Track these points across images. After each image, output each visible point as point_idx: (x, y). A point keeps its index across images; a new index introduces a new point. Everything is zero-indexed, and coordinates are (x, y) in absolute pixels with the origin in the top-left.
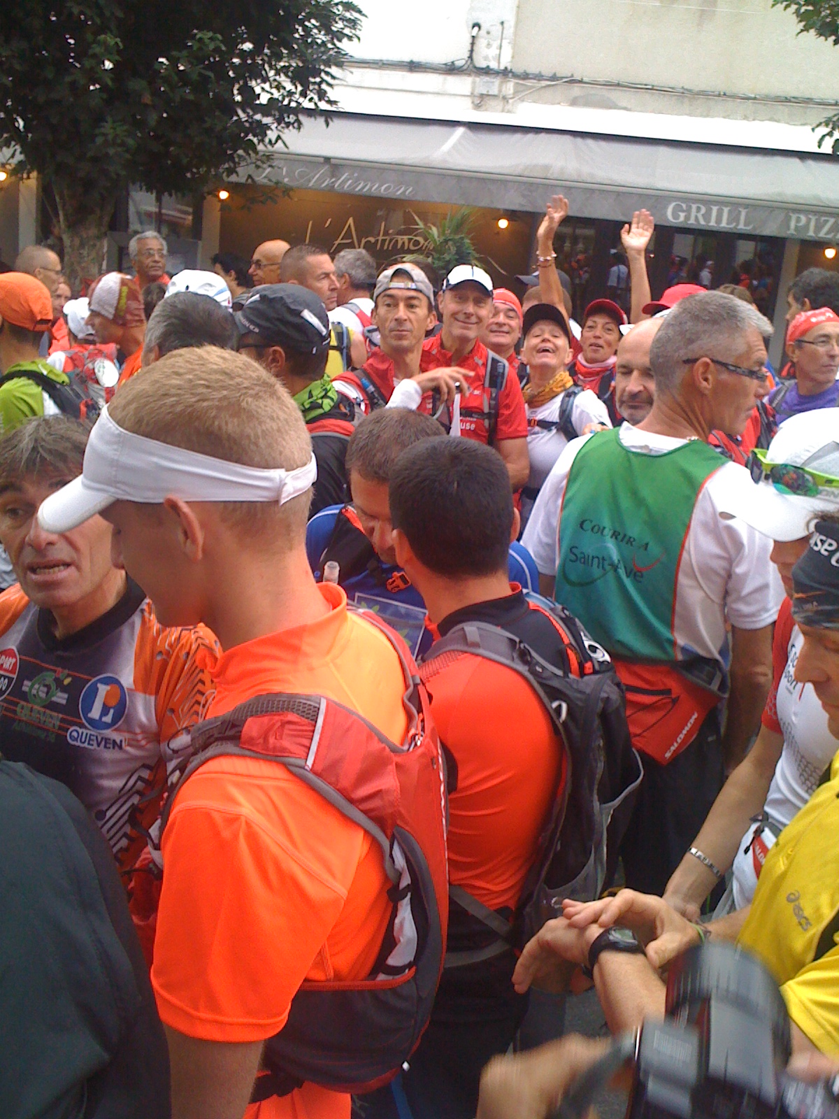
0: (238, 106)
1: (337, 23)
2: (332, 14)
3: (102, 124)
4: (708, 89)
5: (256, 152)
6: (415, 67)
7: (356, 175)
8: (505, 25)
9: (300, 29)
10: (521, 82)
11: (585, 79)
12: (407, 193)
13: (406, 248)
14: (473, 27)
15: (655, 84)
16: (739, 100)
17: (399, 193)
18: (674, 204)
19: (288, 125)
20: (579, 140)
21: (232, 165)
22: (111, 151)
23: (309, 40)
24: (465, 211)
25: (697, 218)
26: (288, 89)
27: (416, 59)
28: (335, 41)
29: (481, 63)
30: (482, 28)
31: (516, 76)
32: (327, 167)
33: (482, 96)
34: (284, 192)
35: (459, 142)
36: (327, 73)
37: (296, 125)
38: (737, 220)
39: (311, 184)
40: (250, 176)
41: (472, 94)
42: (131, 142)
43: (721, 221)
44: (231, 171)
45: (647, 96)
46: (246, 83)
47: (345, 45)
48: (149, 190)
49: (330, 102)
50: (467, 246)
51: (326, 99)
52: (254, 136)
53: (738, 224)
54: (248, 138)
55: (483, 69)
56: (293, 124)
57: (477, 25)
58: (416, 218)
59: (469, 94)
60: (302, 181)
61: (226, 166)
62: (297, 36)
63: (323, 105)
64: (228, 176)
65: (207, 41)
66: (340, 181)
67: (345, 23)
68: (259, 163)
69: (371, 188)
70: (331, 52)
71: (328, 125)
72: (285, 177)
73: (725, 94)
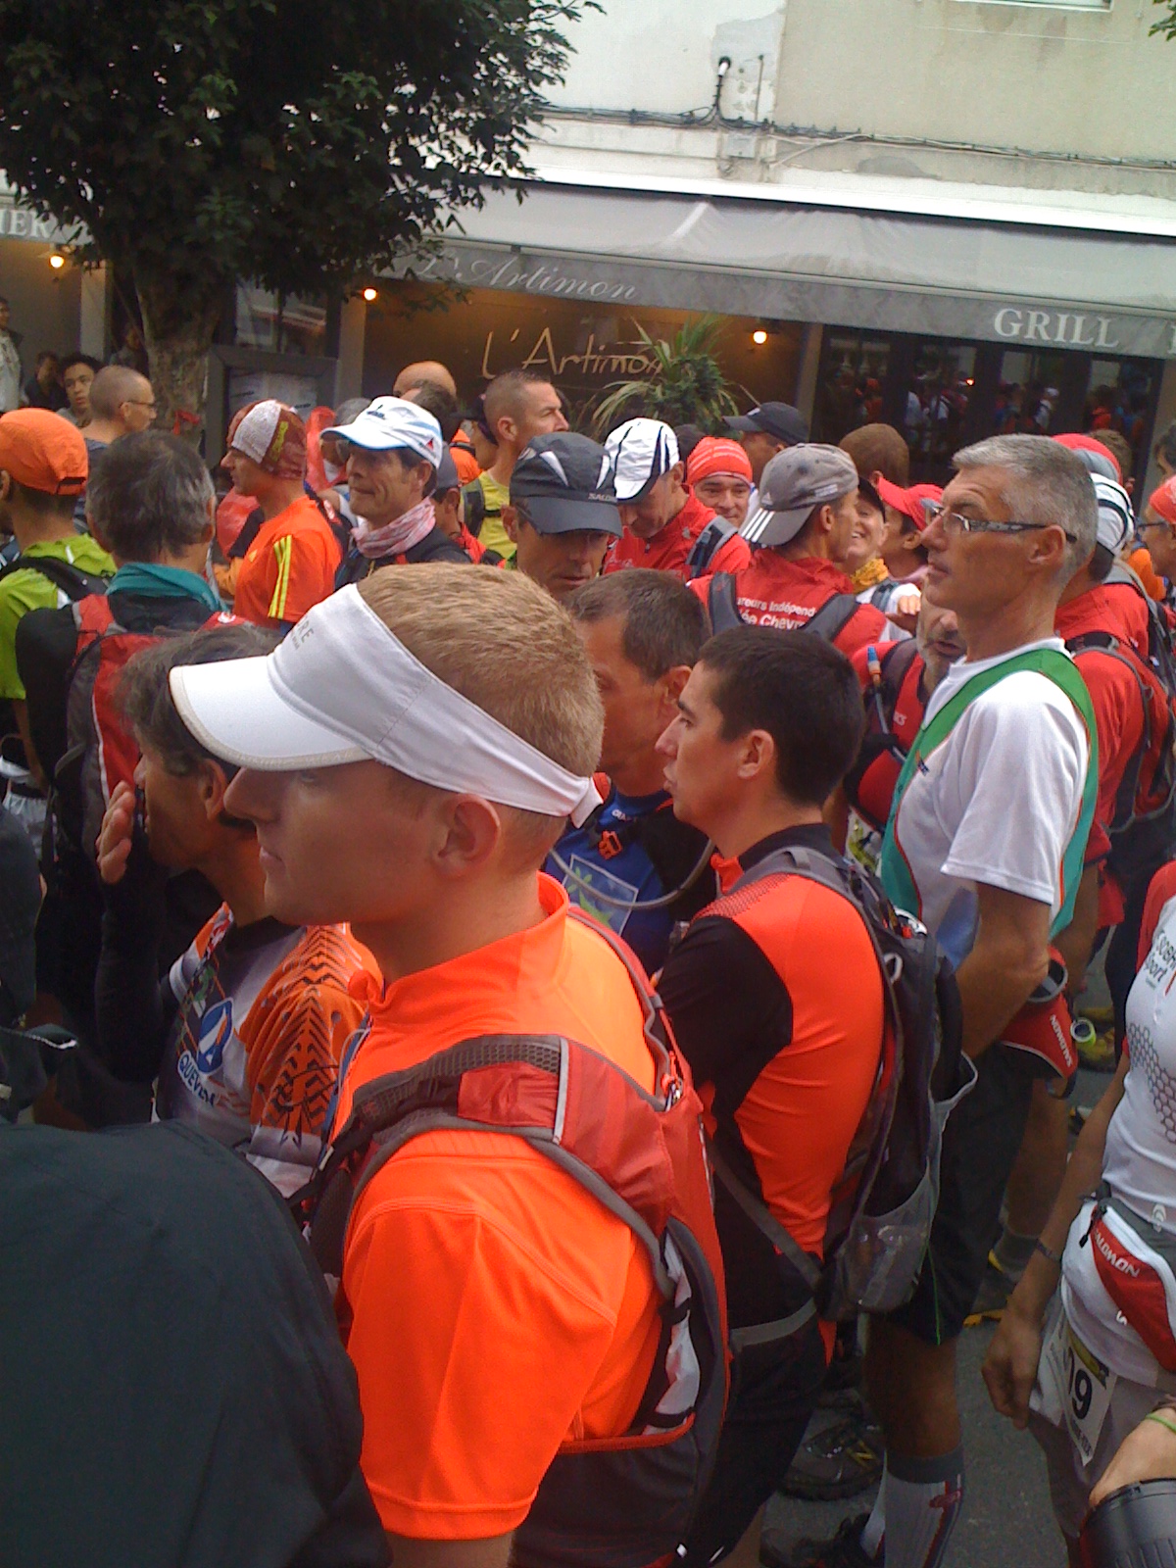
0: (394, 172)
1: (533, 58)
2: (527, 47)
3: (207, 197)
4: (1052, 150)
5: (419, 237)
6: (639, 119)
7: (556, 270)
8: (764, 60)
9: (483, 67)
10: (787, 139)
11: (877, 136)
12: (628, 294)
13: (623, 371)
14: (721, 63)
15: (976, 142)
16: (1097, 166)
17: (614, 295)
18: (1004, 311)
19: (465, 201)
20: (868, 221)
21: (386, 255)
22: (219, 237)
23: (495, 83)
24: (708, 321)
25: (1037, 331)
26: (466, 151)
27: (640, 108)
28: (531, 84)
29: (732, 114)
30: (733, 65)
31: (779, 131)
32: (515, 258)
33: (732, 158)
34: (458, 294)
35: (700, 222)
36: (521, 131)
37: (476, 201)
38: (1096, 336)
39: (493, 282)
40: (410, 271)
41: (718, 156)
42: (247, 223)
43: (1071, 334)
44: (384, 263)
45: (965, 160)
46: (406, 141)
47: (544, 90)
48: (269, 287)
49: (523, 169)
50: (711, 369)
51: (519, 165)
52: (419, 216)
53: (1096, 339)
54: (410, 218)
55: (733, 121)
56: (472, 199)
57: (725, 60)
58: (641, 330)
59: (713, 156)
60: (481, 277)
61: (379, 256)
62: (478, 76)
63: (514, 173)
64: (380, 269)
65: (356, 86)
66: (534, 278)
67: (545, 60)
68: (423, 252)
69: (576, 289)
70: (526, 101)
71: (521, 200)
72: (457, 271)
73: (1077, 158)
